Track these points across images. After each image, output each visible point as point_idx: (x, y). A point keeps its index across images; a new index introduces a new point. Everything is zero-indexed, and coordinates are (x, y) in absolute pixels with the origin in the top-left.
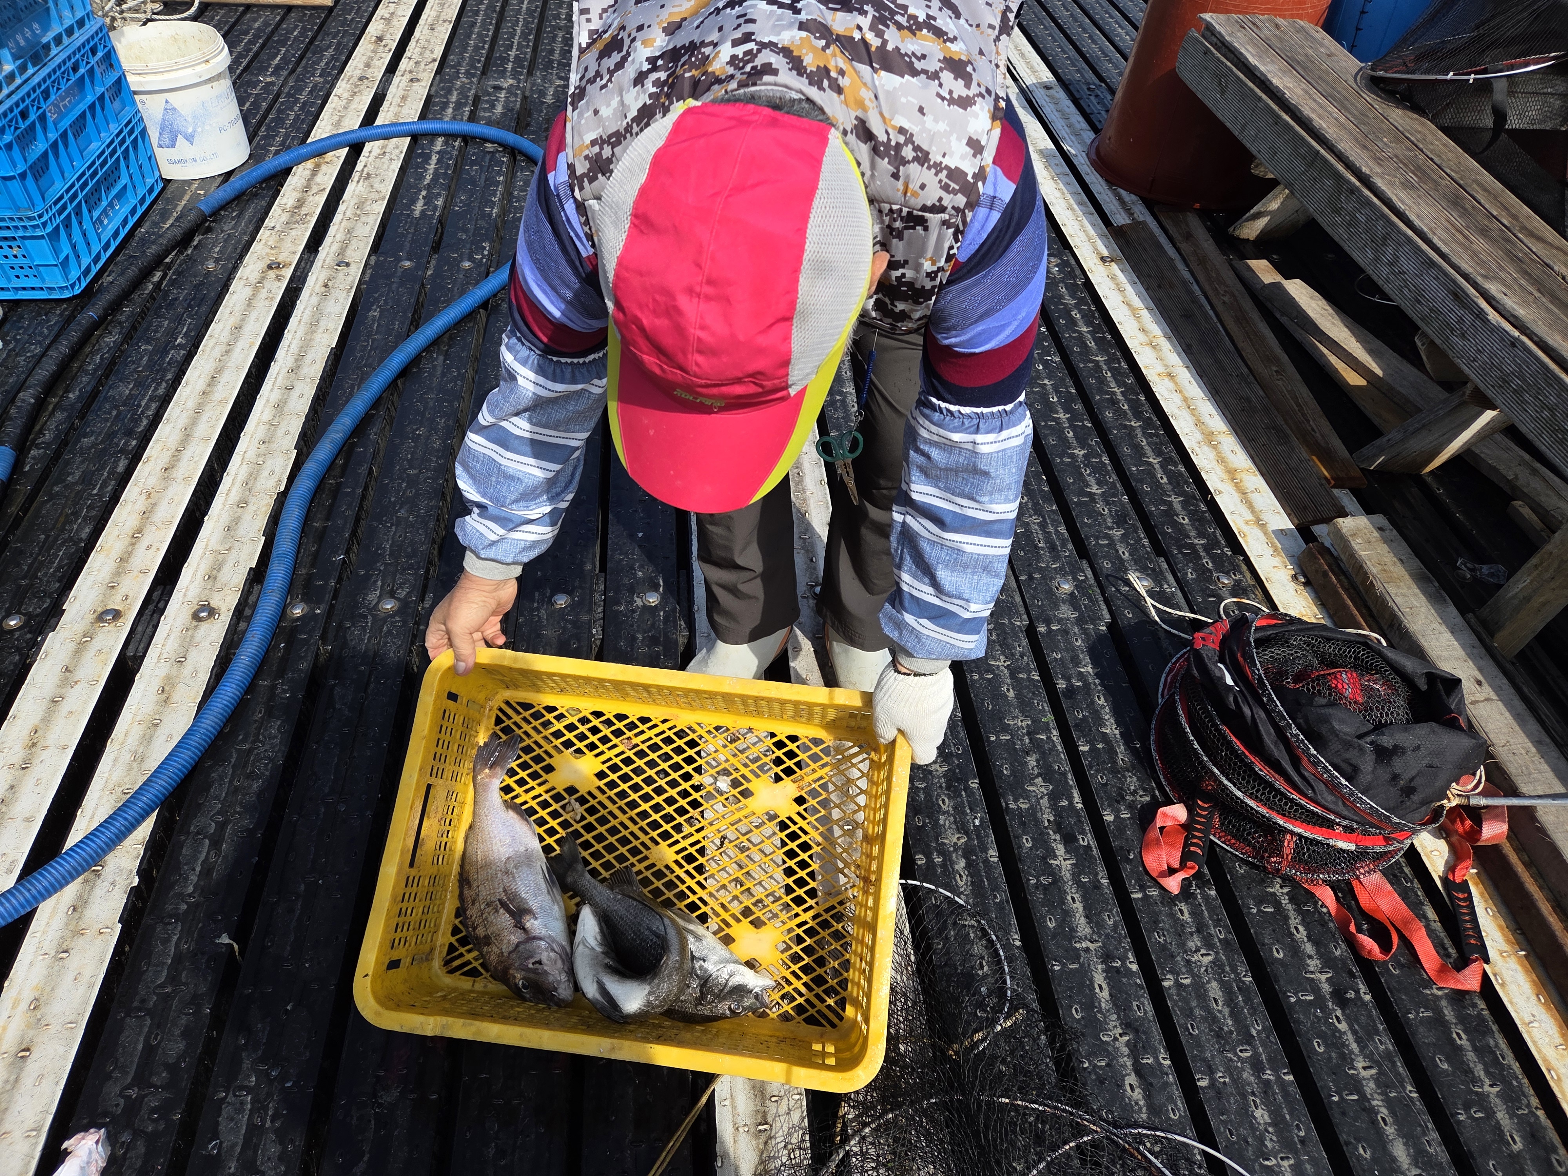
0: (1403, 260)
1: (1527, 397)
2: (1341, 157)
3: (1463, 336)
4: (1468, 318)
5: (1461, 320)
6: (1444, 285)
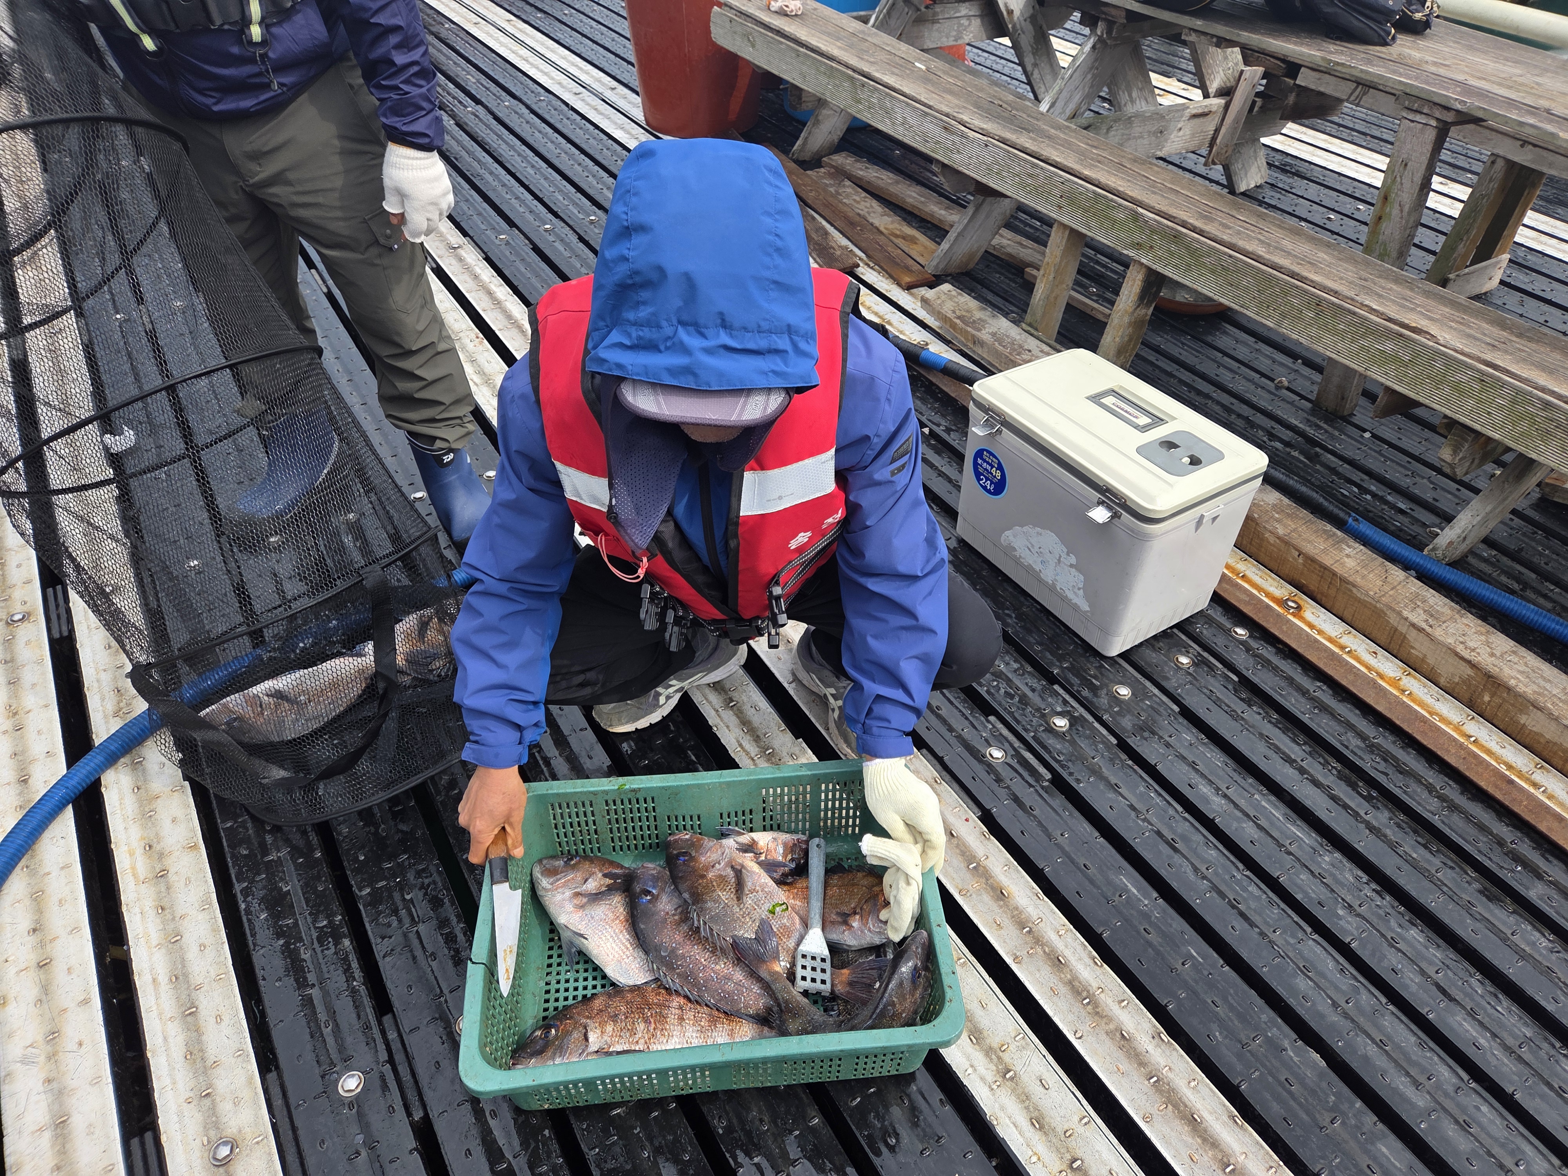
0: (909, 119)
1: (1004, 174)
2: (847, 66)
3: (958, 152)
4: (957, 139)
5: (954, 143)
6: (937, 125)
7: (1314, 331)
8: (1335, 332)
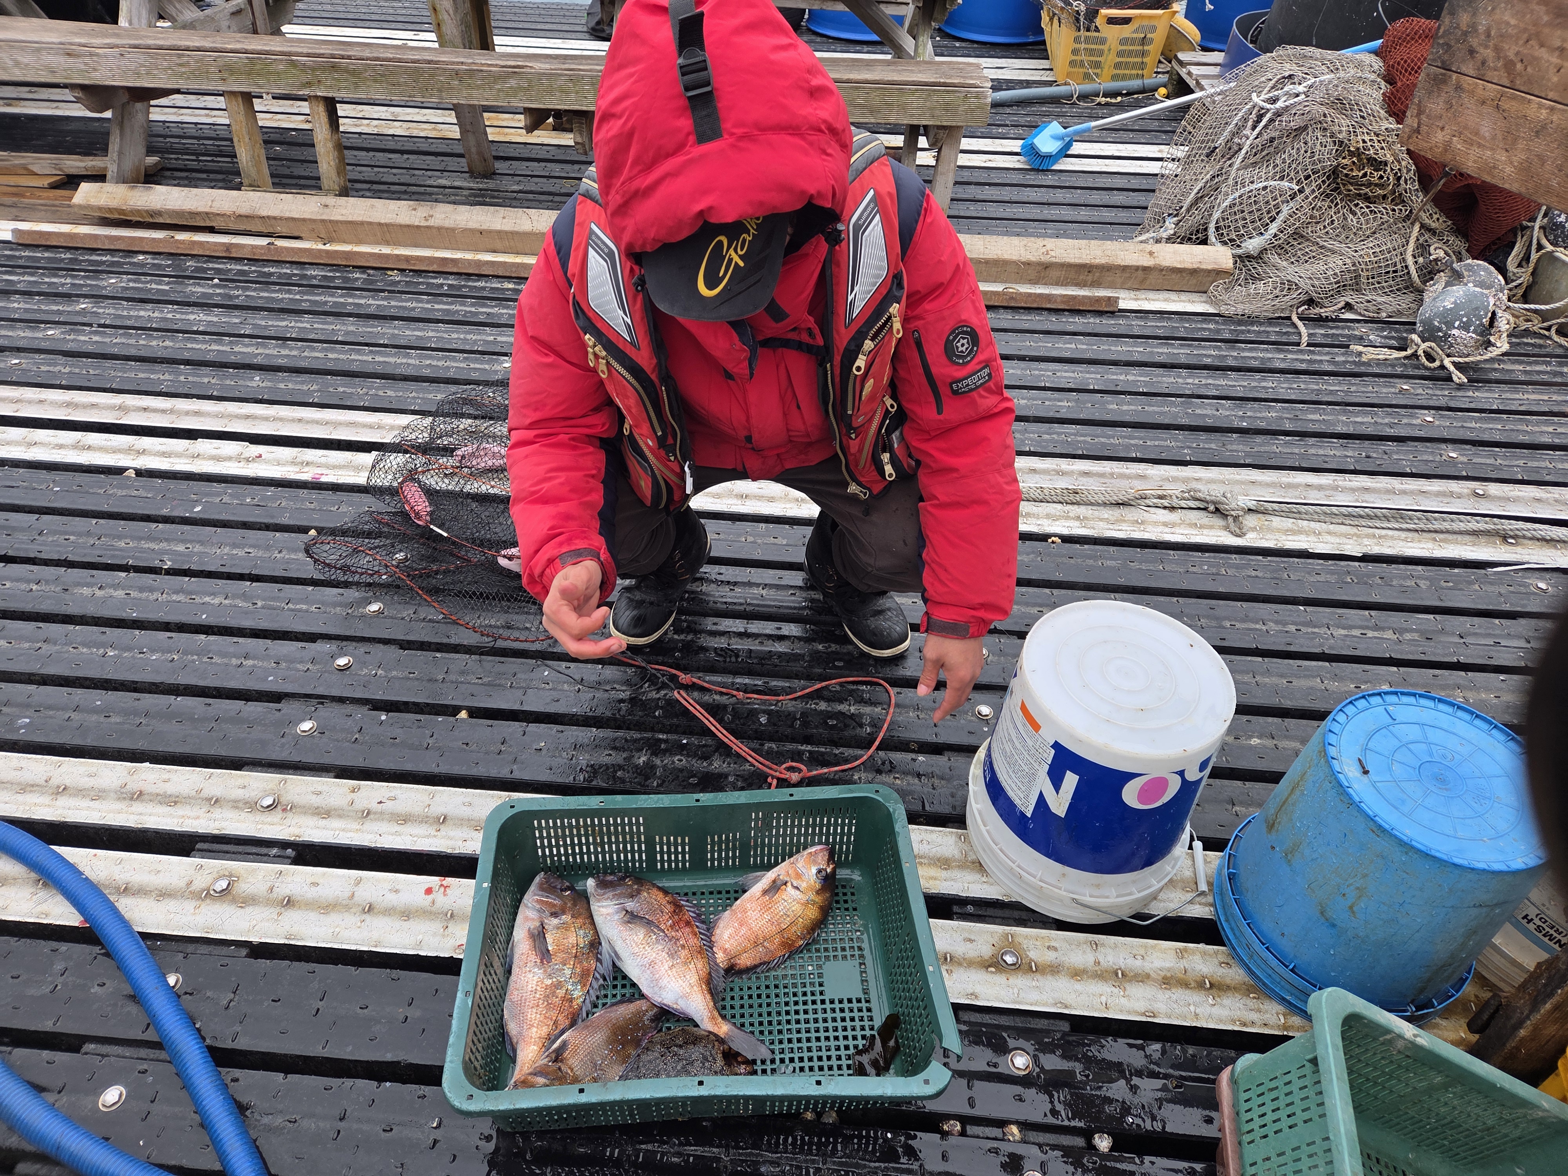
0: (20, 58)
1: (155, 72)
3: (95, 70)
4: (87, 60)
5: (86, 64)
6: (59, 55)
7: (465, 93)
8: (478, 87)
